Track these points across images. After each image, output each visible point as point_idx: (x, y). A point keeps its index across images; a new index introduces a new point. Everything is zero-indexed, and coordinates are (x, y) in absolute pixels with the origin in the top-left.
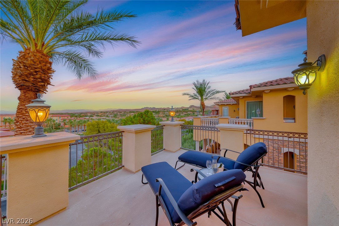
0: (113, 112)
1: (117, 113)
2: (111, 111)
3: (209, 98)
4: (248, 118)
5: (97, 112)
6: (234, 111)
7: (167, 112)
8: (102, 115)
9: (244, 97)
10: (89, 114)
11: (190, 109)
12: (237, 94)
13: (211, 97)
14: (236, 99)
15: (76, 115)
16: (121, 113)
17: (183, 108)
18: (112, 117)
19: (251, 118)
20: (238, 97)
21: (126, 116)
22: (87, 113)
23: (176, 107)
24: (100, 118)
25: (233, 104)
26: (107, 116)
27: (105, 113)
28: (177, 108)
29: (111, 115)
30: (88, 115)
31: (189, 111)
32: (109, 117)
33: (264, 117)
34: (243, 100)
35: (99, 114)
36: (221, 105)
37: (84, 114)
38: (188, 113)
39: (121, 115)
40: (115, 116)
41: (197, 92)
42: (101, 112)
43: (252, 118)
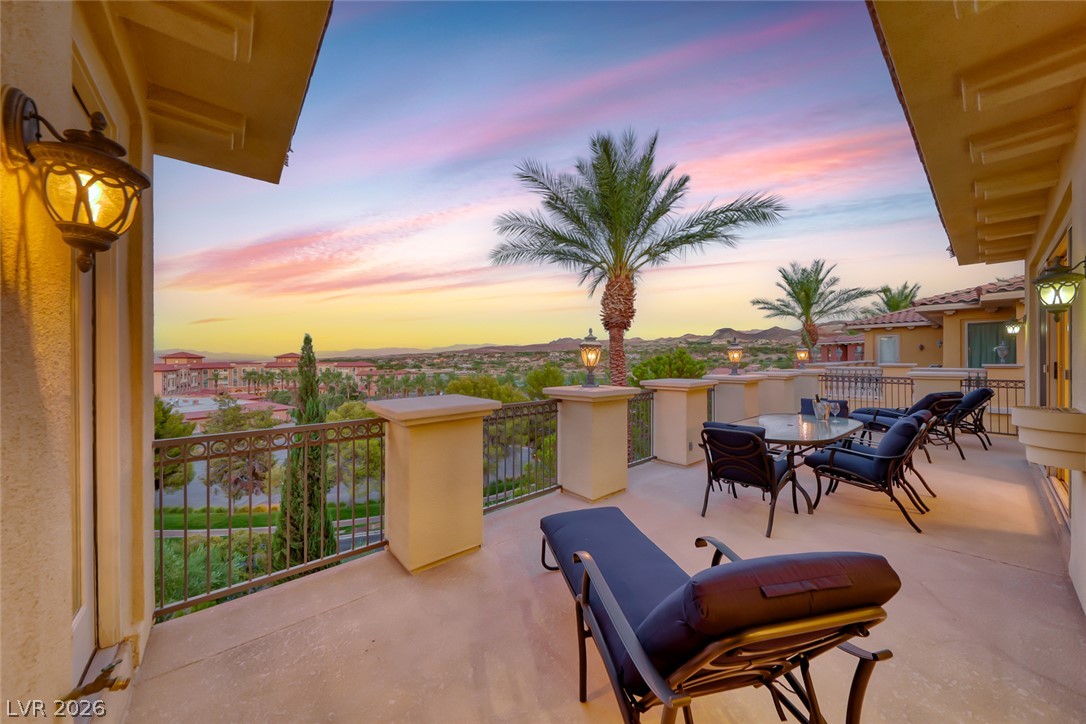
0: (469, 356)
1: (482, 358)
2: (464, 351)
3: (834, 311)
4: (970, 366)
5: (429, 356)
6: (922, 348)
7: (632, 353)
8: (442, 362)
9: (958, 312)
10: (410, 361)
11: (715, 343)
12: (938, 303)
13: (838, 309)
14: (931, 316)
15: (380, 362)
16: (493, 357)
17: (690, 340)
18: (468, 369)
19: (980, 367)
20: (942, 312)
21: (508, 365)
22: (405, 357)
23: (666, 337)
24: (438, 371)
25: (916, 327)
26: (456, 367)
27: (448, 357)
28: (670, 340)
29: (465, 362)
30: (407, 363)
31: (715, 349)
32: (461, 369)
33: (1019, 364)
34: (957, 319)
35: (435, 361)
36: (873, 329)
37: (398, 360)
38: (710, 355)
39: (493, 363)
40: (477, 366)
41: (789, 294)
42: (440, 355)
43: (983, 365)
